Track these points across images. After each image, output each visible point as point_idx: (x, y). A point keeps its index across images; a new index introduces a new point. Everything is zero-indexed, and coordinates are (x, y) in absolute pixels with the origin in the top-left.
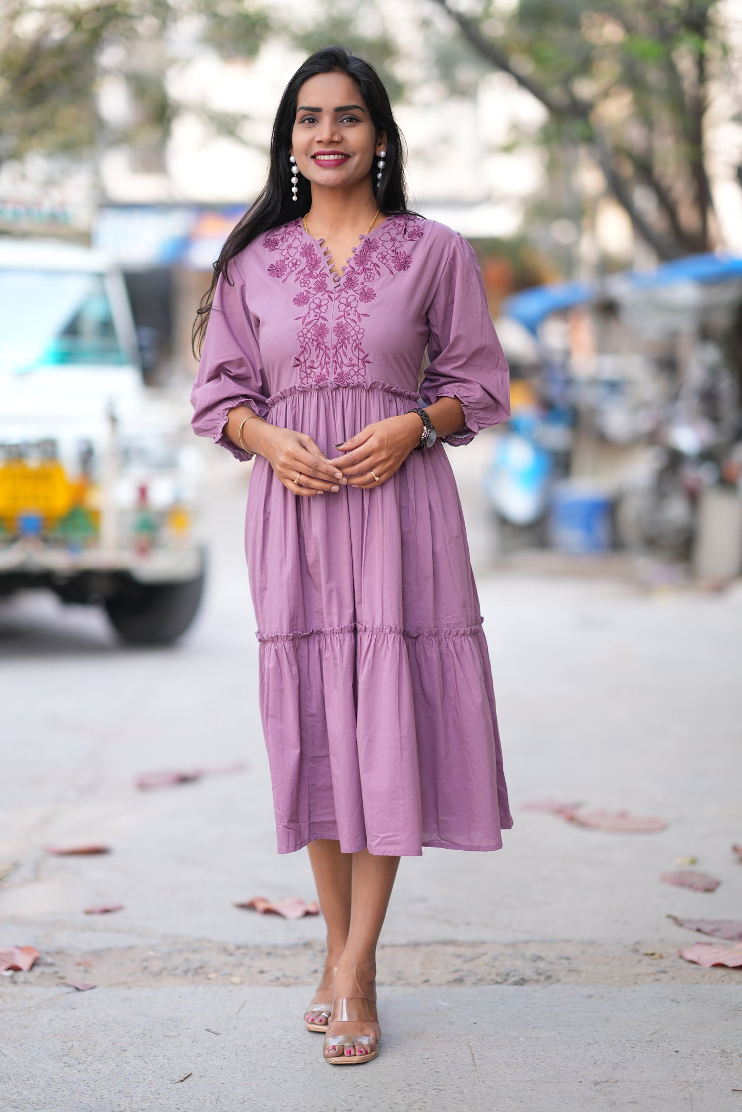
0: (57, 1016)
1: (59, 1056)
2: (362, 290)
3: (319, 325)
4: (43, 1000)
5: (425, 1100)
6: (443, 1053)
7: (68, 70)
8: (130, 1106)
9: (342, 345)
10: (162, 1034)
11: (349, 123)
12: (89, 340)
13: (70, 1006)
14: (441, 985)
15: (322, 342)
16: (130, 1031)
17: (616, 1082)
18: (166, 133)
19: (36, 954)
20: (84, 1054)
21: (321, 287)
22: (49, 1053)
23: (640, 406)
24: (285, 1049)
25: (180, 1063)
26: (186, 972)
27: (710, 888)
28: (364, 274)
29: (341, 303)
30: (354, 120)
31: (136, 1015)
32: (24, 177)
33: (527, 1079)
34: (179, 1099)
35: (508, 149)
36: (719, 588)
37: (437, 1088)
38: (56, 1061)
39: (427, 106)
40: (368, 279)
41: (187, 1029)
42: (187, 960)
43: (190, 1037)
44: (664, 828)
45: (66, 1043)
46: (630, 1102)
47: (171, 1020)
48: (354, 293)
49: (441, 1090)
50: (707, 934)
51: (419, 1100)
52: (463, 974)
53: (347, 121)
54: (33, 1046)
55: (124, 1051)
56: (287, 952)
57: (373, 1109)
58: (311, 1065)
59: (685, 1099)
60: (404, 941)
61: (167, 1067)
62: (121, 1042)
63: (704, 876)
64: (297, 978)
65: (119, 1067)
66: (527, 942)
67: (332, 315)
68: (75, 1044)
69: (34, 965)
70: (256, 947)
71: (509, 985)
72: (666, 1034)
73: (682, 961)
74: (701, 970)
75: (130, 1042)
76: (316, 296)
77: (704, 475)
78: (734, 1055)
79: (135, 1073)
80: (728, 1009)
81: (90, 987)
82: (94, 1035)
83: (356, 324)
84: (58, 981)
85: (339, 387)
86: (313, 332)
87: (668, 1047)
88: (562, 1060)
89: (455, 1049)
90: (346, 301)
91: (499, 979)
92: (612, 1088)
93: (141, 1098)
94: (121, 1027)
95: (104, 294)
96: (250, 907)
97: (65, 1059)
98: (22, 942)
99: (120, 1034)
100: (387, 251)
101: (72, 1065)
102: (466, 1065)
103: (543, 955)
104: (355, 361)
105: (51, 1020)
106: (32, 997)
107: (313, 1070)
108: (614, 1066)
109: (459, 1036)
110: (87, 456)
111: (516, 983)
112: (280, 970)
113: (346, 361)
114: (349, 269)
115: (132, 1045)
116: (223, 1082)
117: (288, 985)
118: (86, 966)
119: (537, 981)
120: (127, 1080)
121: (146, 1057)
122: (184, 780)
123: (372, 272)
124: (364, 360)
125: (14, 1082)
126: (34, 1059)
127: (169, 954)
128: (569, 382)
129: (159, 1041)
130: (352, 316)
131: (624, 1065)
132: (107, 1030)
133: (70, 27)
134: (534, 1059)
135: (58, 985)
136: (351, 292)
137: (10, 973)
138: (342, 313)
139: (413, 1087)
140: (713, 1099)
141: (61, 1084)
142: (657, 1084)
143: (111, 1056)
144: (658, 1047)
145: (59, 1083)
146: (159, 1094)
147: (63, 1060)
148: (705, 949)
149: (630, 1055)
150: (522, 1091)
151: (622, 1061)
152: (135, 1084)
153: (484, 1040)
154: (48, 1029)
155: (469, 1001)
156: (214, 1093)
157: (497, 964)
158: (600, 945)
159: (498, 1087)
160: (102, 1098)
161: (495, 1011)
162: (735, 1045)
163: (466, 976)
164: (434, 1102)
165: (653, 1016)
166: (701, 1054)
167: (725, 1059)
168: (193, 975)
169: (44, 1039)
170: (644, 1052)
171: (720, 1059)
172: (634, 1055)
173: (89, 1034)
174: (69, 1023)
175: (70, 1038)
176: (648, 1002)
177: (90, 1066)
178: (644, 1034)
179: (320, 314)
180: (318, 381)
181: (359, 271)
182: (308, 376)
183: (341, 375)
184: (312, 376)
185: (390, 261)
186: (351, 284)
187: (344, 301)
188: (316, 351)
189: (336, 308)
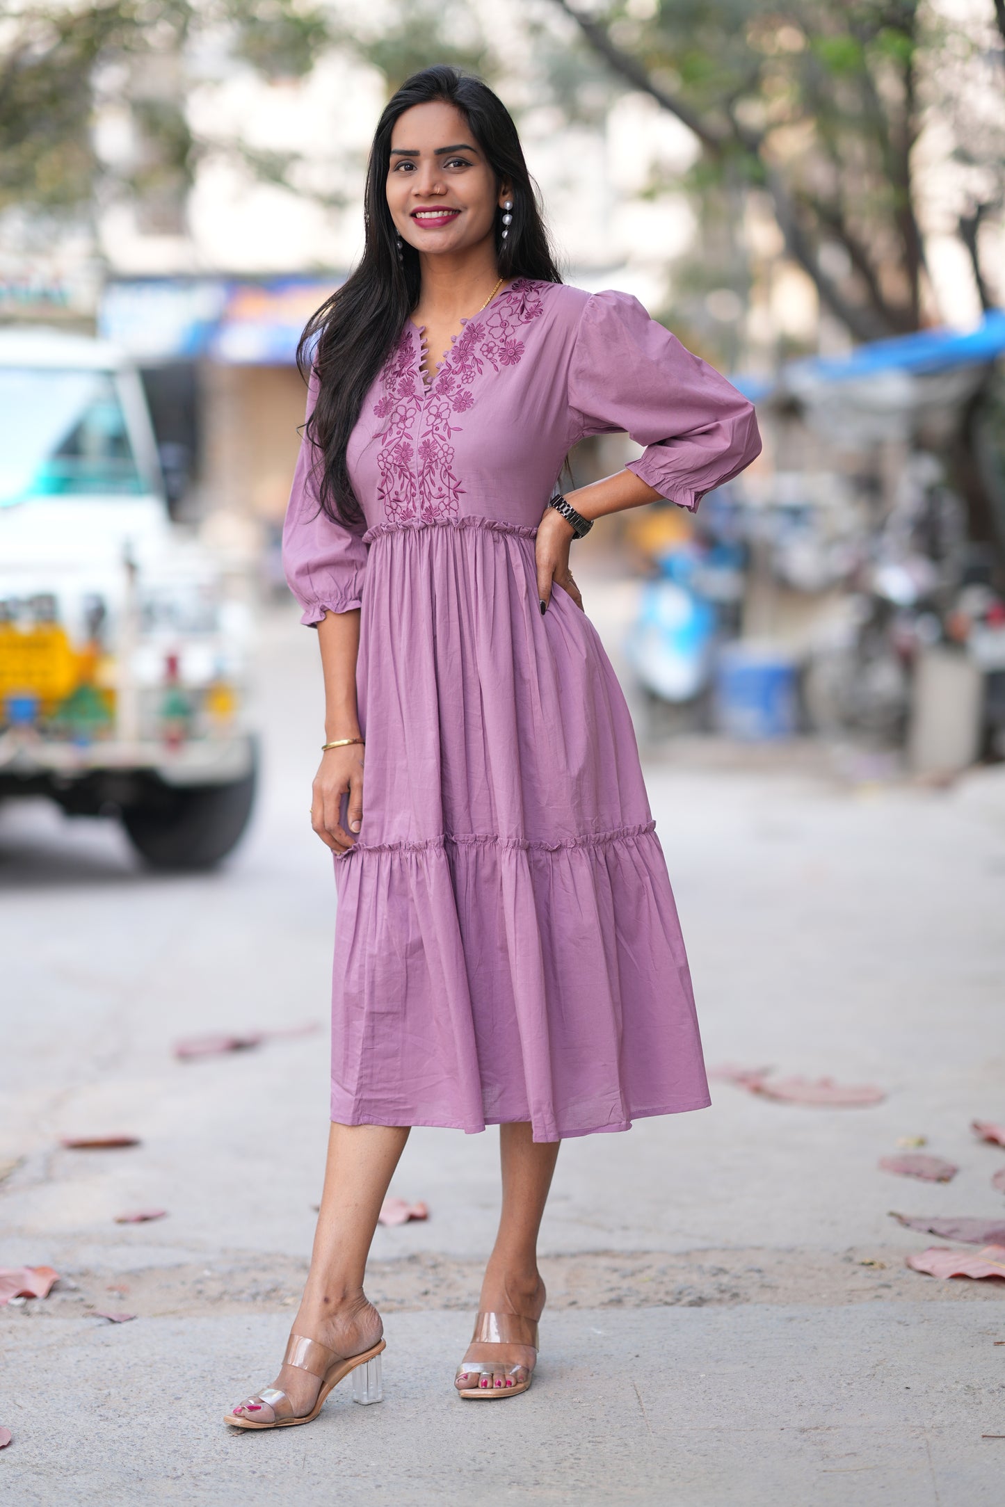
0: (87, 1356)
1: (92, 1407)
2: (457, 396)
3: (402, 446)
4: (67, 1335)
5: (578, 1456)
6: (600, 1395)
7: (54, 98)
9: (429, 471)
10: (227, 1376)
11: (457, 168)
12: (95, 460)
13: (103, 1343)
14: (592, 1308)
15: (405, 467)
16: (185, 1373)
17: (829, 1429)
19: (53, 1277)
20: (125, 1404)
21: (408, 390)
22: (79, 1404)
23: (834, 540)
24: (390, 1393)
26: (254, 1297)
27: (945, 1177)
28: (462, 374)
29: (431, 414)
30: (463, 164)
31: (192, 1352)
33: (712, 1426)
35: (649, 195)
36: (944, 783)
37: (594, 1439)
38: (88, 1413)
40: (466, 380)
41: (259, 1370)
42: (255, 1281)
44: (881, 1099)
45: (100, 1390)
46: (849, 1454)
47: (239, 1358)
48: (448, 400)
49: (599, 1442)
50: (942, 1236)
51: (570, 1456)
52: (622, 1292)
54: (57, 1395)
55: (178, 1399)
56: (387, 1269)
57: (509, 1468)
58: (426, 1413)
59: (920, 1448)
62: (174, 1387)
63: (936, 1161)
64: (402, 1302)
65: (172, 1420)
66: (705, 1251)
67: (418, 431)
68: (113, 1391)
69: (51, 1291)
71: (683, 1306)
72: (893, 1366)
73: (910, 1272)
74: (936, 1283)
75: (186, 1388)
76: (400, 403)
77: (921, 632)
78: (983, 1391)
79: (194, 1427)
80: (973, 1333)
81: (128, 1318)
82: (136, 1380)
83: (445, 442)
84: (86, 1311)
85: (426, 526)
86: (395, 455)
87: (896, 1382)
88: (756, 1401)
89: (615, 1389)
90: (436, 410)
91: (669, 1299)
92: (823, 1436)
93: (203, 1460)
94: (172, 1369)
95: (115, 399)
97: (100, 1411)
98: (35, 1262)
99: (171, 1377)
100: (495, 341)
101: (110, 1418)
102: (630, 1411)
103: (727, 1266)
104: (445, 491)
105: (79, 1361)
106: (52, 1332)
107: (429, 1420)
108: (826, 1408)
109: (620, 1373)
110: (97, 617)
111: (692, 1304)
112: (379, 1291)
113: (435, 492)
114: (445, 367)
115: (187, 1392)
116: (311, 1437)
118: (120, 1291)
119: (720, 1301)
120: (184, 1436)
122: (238, 1046)
123: (473, 369)
124: (456, 489)
125: (35, 1441)
126: (59, 1411)
127: (231, 1273)
128: (738, 508)
129: (223, 1385)
130: (441, 432)
131: (839, 1407)
132: (154, 1372)
133: (56, 39)
134: (720, 1401)
135: (85, 1316)
136: (443, 398)
137: (21, 1301)
138: (430, 428)
139: (561, 1440)
140: (957, 1449)
141: (97, 1443)
142: (883, 1431)
143: (161, 1406)
144: (883, 1382)
145: (94, 1442)
146: (228, 1453)
147: (97, 1411)
148: (940, 1256)
149: (846, 1394)
150: (706, 1442)
151: (836, 1401)
152: (195, 1442)
153: (653, 1378)
154: (75, 1373)
155: (631, 1328)
156: (299, 1451)
157: (666, 1279)
158: (802, 1252)
159: (674, 1437)
160: (152, 1461)
161: (666, 1340)
162: (984, 1379)
163: (626, 1296)
164: (590, 1458)
165: (875, 1343)
166: (939, 1390)
167: (972, 1397)
168: (264, 1301)
169: (71, 1386)
170: (864, 1389)
171: (965, 1397)
172: (852, 1393)
173: (130, 1378)
174: (103, 1365)
175: (105, 1383)
176: (868, 1325)
177: (134, 1419)
178: (863, 1367)
179: (404, 429)
180: (403, 519)
181: (457, 370)
182: (394, 511)
183: (429, 510)
184: (399, 510)
185: (498, 354)
186: (445, 387)
187: (434, 411)
188: (400, 479)
189: (424, 420)
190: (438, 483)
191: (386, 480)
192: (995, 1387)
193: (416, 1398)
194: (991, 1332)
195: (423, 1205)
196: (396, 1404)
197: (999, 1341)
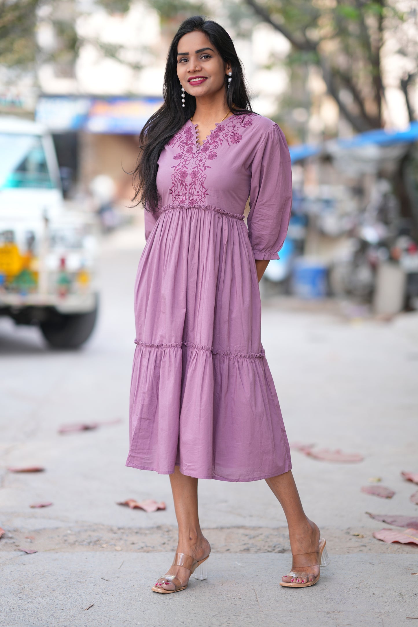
0: (15, 569)
1: (16, 593)
2: (210, 153)
3: (183, 172)
4: (7, 559)
5: (229, 622)
6: (239, 594)
7: (20, 18)
8: (58, 624)
9: (194, 184)
10: (76, 580)
11: (205, 59)
12: (32, 174)
13: (22, 563)
14: (236, 552)
15: (184, 181)
16: (58, 578)
17: (339, 612)
18: (76, 55)
19: (2, 532)
20: (31, 592)
21: (190, 150)
22: (11, 592)
23: (344, 215)
24: (147, 590)
25: (86, 598)
26: (89, 543)
27: (389, 496)
28: (213, 144)
29: (198, 160)
30: (208, 57)
31: (61, 569)
33: (288, 610)
34: (86, 620)
35: (268, 67)
36: (388, 319)
37: (236, 614)
38: (14, 596)
40: (215, 147)
41: (90, 578)
42: (90, 536)
43: (92, 583)
44: (361, 460)
45: (20, 585)
46: (348, 624)
47: (81, 572)
48: (206, 155)
49: (238, 616)
50: (388, 523)
51: (226, 622)
52: (249, 546)
54: (1, 587)
55: (54, 590)
56: (147, 532)
59: (379, 622)
60: (214, 526)
61: (79, 600)
62: (52, 585)
63: (386, 489)
64: (153, 547)
65: (51, 600)
67: (191, 166)
68: (26, 586)
69: (1, 538)
70: (130, 529)
71: (276, 553)
72: (367, 583)
73: (375, 540)
74: (386, 545)
75: (58, 585)
76: (186, 155)
77: (380, 255)
78: (407, 596)
79: (61, 604)
80: (402, 569)
81: (34, 552)
82: (36, 581)
83: (203, 172)
84: (15, 548)
85: (190, 207)
86: (180, 175)
87: (369, 591)
88: (308, 598)
89: (246, 591)
90: (200, 159)
91: (270, 549)
92: (337, 615)
93: (64, 619)
94: (52, 576)
95: (42, 148)
96: (126, 504)
97: (20, 595)
99: (51, 580)
101: (24, 599)
102: (252, 601)
104: (200, 193)
105: (11, 572)
107: (164, 603)
108: (338, 602)
109: (248, 583)
110: (31, 240)
111: (280, 552)
112: (143, 542)
113: (196, 193)
114: (206, 141)
115: (58, 587)
116: (112, 610)
117: (148, 552)
118: (31, 539)
120: (56, 608)
121: (67, 594)
122: (86, 428)
123: (218, 143)
124: (205, 193)
126: (2, 595)
127: (79, 532)
128: (303, 200)
129: (74, 584)
130: (201, 167)
131: (343, 602)
132: (44, 578)
135: (15, 550)
136: (204, 154)
138: (197, 165)
139: (222, 614)
140: (395, 623)
141: (18, 610)
142: (363, 614)
143: (47, 594)
144: (363, 591)
145: (16, 610)
146: (75, 617)
147: (18, 596)
148: (387, 532)
149: (347, 596)
150: (285, 617)
151: (342, 599)
152: (61, 611)
153: (262, 586)
154: (10, 577)
155: (253, 562)
156: (106, 616)
157: (268, 540)
158: (328, 529)
159: (271, 614)
160: (42, 619)
161: (268, 568)
162: (407, 591)
163: (251, 547)
164: (234, 623)
165: (359, 572)
166: (388, 595)
167: (402, 599)
168: (93, 545)
169: (8, 583)
170: (355, 594)
171: (399, 599)
172: (349, 596)
173: (33, 580)
174: (22, 574)
175: (22, 582)
176: (356, 564)
177: (34, 599)
178: (354, 583)
179: (185, 165)
180: (180, 203)
181: (211, 143)
182: (176, 199)
183: (192, 200)
184: (178, 199)
185: (229, 138)
186: (205, 149)
187: (199, 159)
188: (181, 186)
189: (194, 162)
190: (197, 189)
191: (174, 186)
192: (412, 594)
194: (410, 569)
195: (164, 503)
196: (150, 595)
197: (414, 573)
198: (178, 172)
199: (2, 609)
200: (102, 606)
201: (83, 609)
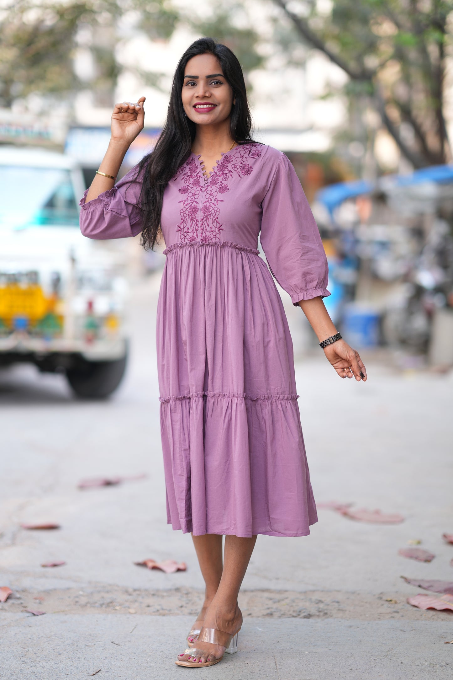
0: (20, 631)
1: (19, 657)
2: (220, 186)
3: (193, 206)
4: (12, 621)
6: (257, 660)
7: (55, 44)
9: (206, 219)
10: (84, 644)
11: (216, 85)
12: (61, 210)
13: (28, 625)
14: (258, 617)
15: (194, 216)
16: (65, 642)
18: (114, 84)
19: (9, 592)
20: (35, 656)
21: (196, 183)
22: (13, 655)
23: (399, 258)
24: (160, 655)
25: (94, 663)
26: (101, 605)
27: (429, 560)
28: (222, 177)
29: (207, 194)
30: (219, 83)
31: (69, 631)
32: (27, 109)
33: (309, 678)
35: (324, 98)
36: (444, 371)
38: (17, 660)
39: (275, 70)
40: (225, 179)
41: (100, 642)
42: (103, 597)
43: (101, 647)
44: (402, 521)
45: (24, 648)
47: (91, 635)
48: (216, 188)
50: (425, 589)
52: (273, 610)
53: (215, 84)
55: (60, 654)
56: (165, 594)
61: (86, 665)
62: (59, 648)
63: (425, 552)
64: (170, 610)
65: (56, 664)
66: (313, 591)
67: (201, 200)
68: (30, 649)
69: (8, 598)
70: (146, 590)
71: (301, 618)
72: (396, 652)
73: (408, 606)
74: (420, 611)
75: (64, 649)
76: (193, 189)
77: (436, 301)
78: (437, 666)
79: (66, 669)
80: (435, 637)
81: (41, 613)
82: (42, 644)
83: (215, 206)
84: (22, 609)
85: (203, 244)
86: (189, 210)
87: (397, 660)
88: (330, 666)
89: (265, 658)
91: (294, 614)
94: (59, 639)
95: (70, 183)
96: (143, 565)
97: (23, 659)
98: (2, 584)
99: (58, 644)
100: (238, 163)
101: (27, 662)
102: (271, 669)
103: (323, 599)
104: (214, 229)
105: (16, 634)
106: (5, 619)
108: (363, 671)
109: (268, 650)
110: (57, 282)
111: (305, 617)
112: (160, 605)
113: (208, 229)
114: (214, 173)
115: (65, 651)
116: (120, 675)
117: (164, 615)
118: (40, 600)
119: (318, 616)
120: (61, 673)
121: (73, 658)
122: (108, 484)
123: (228, 175)
124: (220, 228)
126: (4, 658)
127: (92, 593)
128: (357, 242)
129: (82, 648)
130: (213, 201)
131: (369, 671)
132: (50, 641)
133: (57, 18)
134: (314, 666)
135: (22, 611)
136: (214, 187)
138: (208, 200)
141: (19, 674)
143: (52, 658)
144: (391, 660)
145: (18, 674)
147: (21, 659)
148: (423, 598)
149: (373, 665)
151: (368, 668)
153: (283, 653)
154: (14, 639)
155: (275, 628)
157: (294, 604)
158: (359, 594)
161: (291, 634)
162: (438, 660)
163: (275, 612)
165: (389, 640)
166: (417, 665)
167: (432, 669)
168: (106, 607)
169: (11, 646)
170: (382, 662)
171: (428, 668)
172: (376, 664)
173: (39, 643)
174: (27, 636)
175: (27, 645)
176: (386, 631)
177: (38, 663)
178: (382, 651)
179: (194, 199)
180: (191, 241)
181: (220, 175)
182: (185, 237)
183: (205, 237)
184: (187, 237)
185: (239, 169)
186: (214, 182)
187: (209, 192)
188: (190, 222)
189: (204, 196)
190: (210, 225)
191: (183, 222)
192: (443, 664)
193: (171, 658)
194: (444, 637)
195: (184, 564)
196: (162, 661)
197: (447, 641)
198: (187, 207)
199: (2, 674)
200: (110, 671)
201: (89, 675)
